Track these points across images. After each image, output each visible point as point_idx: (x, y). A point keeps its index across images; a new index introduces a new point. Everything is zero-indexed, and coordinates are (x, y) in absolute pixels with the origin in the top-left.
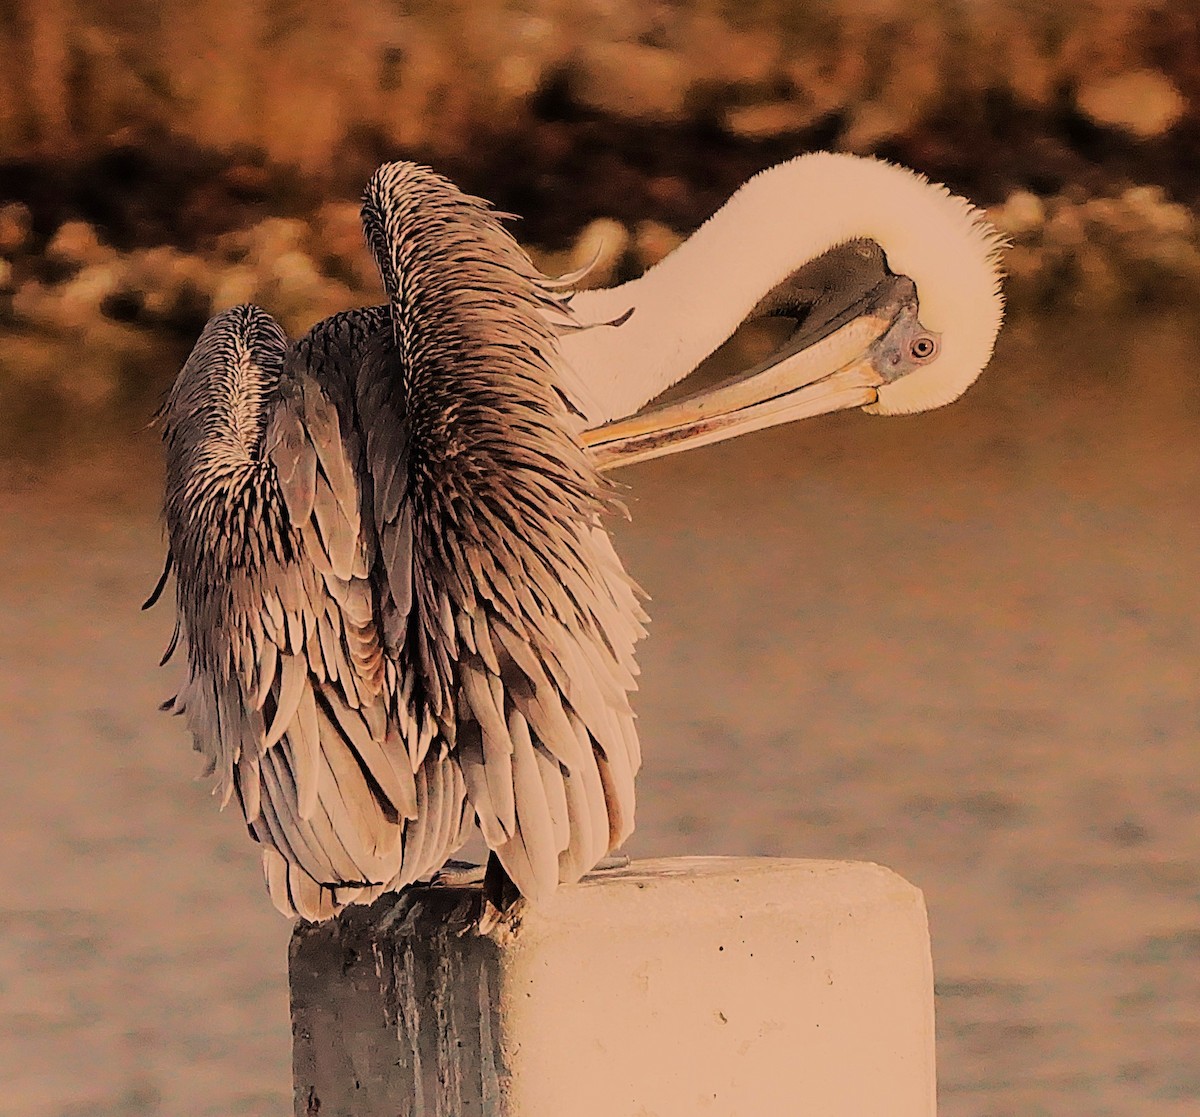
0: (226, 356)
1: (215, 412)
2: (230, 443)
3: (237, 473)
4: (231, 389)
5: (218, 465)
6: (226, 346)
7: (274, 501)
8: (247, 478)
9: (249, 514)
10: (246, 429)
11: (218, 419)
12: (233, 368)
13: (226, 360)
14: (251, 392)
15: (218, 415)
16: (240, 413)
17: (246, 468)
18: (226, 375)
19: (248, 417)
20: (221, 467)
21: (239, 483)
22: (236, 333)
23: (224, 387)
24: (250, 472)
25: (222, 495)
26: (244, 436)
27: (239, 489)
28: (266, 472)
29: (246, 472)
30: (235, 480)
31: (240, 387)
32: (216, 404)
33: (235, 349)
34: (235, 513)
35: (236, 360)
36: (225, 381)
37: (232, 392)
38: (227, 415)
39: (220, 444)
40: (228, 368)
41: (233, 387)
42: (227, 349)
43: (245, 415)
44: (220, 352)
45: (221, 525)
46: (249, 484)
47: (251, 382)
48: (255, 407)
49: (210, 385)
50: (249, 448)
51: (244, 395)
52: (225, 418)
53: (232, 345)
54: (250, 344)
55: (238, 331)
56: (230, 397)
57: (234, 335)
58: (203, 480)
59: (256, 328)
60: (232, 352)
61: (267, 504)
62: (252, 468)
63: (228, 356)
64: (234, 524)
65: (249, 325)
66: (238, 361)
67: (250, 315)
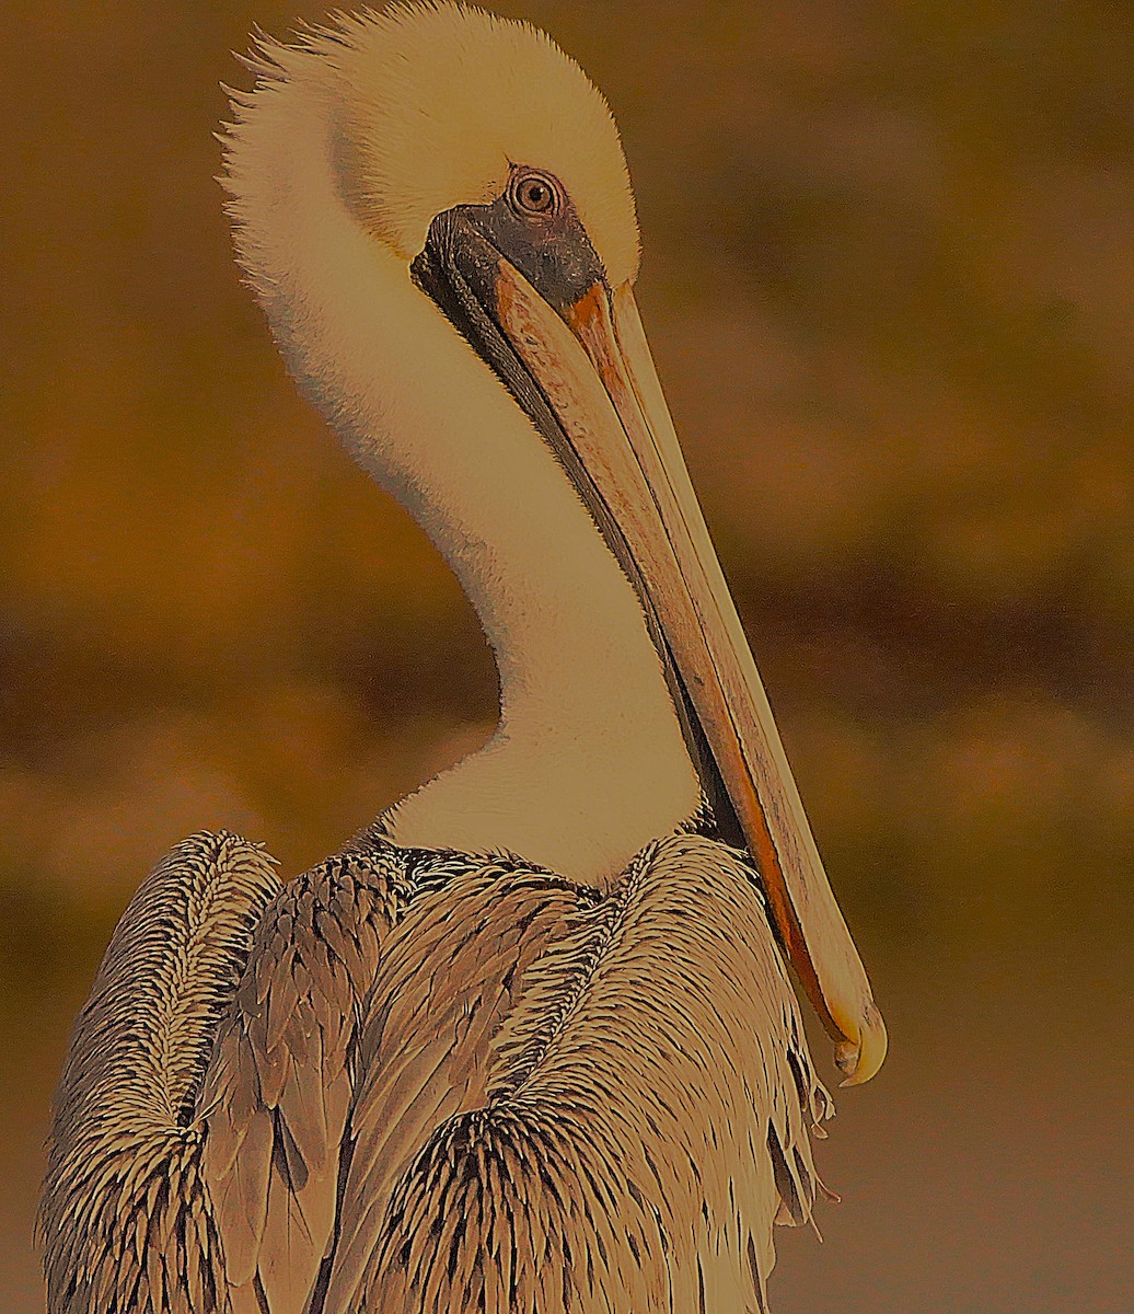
0: (168, 929)
1: (132, 1031)
2: (145, 1091)
3: (143, 1149)
4: (165, 992)
5: (117, 1130)
6: (175, 913)
7: (197, 1204)
8: (160, 1158)
9: (153, 1223)
10: (177, 1068)
11: (135, 1044)
12: (176, 953)
13: (169, 937)
14: (198, 998)
15: (136, 1038)
16: (170, 1036)
17: (163, 1139)
18: (161, 965)
19: (184, 1044)
20: (120, 1135)
21: (145, 1166)
22: (192, 888)
23: (154, 987)
24: (166, 1149)
25: (115, 1185)
27: (143, 1176)
28: (194, 1148)
29: (160, 1147)
30: (140, 1161)
31: (180, 990)
32: (136, 1017)
33: (185, 918)
34: (132, 1218)
35: (182, 939)
36: (158, 976)
37: (166, 997)
38: (150, 1039)
39: (128, 1093)
40: (168, 954)
41: (169, 989)
42: (172, 918)
43: (180, 1041)
44: (162, 922)
46: (162, 1168)
47: (200, 980)
48: (197, 1029)
49: (134, 980)
50: (177, 1100)
51: (186, 1003)
52: (146, 1044)
53: (182, 911)
54: (212, 911)
55: (196, 885)
56: (160, 1006)
57: (188, 893)
58: (90, 1156)
60: (179, 923)
61: (185, 1209)
62: (172, 1141)
63: (172, 931)
64: (128, 1238)
65: (218, 874)
66: (187, 941)
67: (222, 856)
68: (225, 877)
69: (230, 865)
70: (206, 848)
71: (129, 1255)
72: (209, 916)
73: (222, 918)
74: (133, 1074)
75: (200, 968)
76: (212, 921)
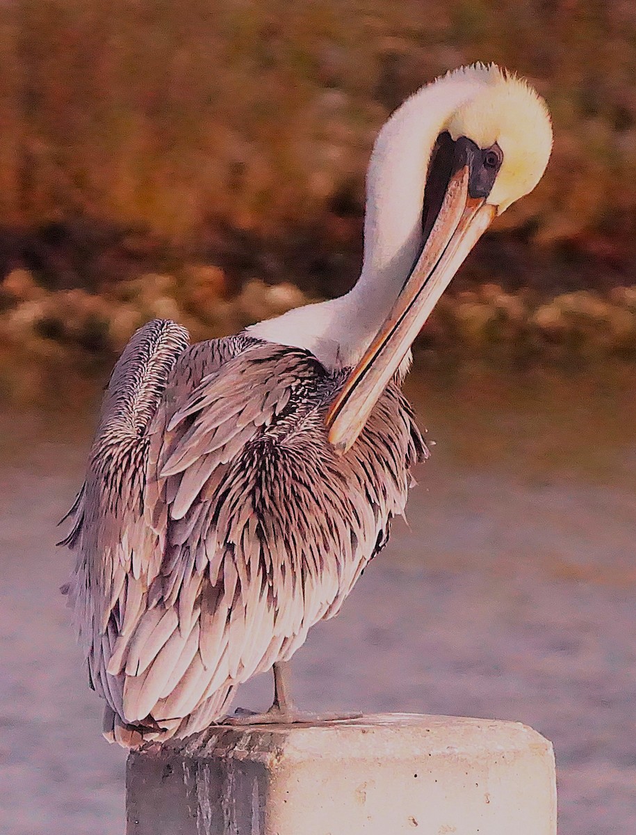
1: (123, 396)
2: (124, 420)
3: (122, 444)
7: (141, 468)
8: (128, 448)
9: (124, 475)
10: (139, 410)
11: (123, 401)
12: (143, 365)
13: (141, 359)
14: (151, 383)
15: (124, 398)
16: (138, 397)
17: (130, 440)
18: (137, 370)
19: (143, 401)
20: (113, 437)
21: (123, 451)
22: (152, 340)
23: (134, 378)
24: (131, 445)
25: (110, 457)
26: (136, 414)
27: (122, 455)
28: (142, 446)
29: (129, 443)
30: (120, 449)
31: (144, 379)
32: (125, 390)
33: (148, 351)
34: (116, 473)
35: (146, 359)
36: (136, 374)
37: (138, 382)
38: (129, 399)
39: (117, 420)
40: (140, 365)
41: (139, 379)
42: (143, 351)
43: (142, 399)
44: (139, 353)
45: (106, 478)
46: (129, 453)
47: (152, 375)
50: (138, 423)
51: (146, 384)
52: (128, 401)
53: (147, 349)
54: (159, 348)
55: (153, 338)
56: (135, 385)
58: (101, 445)
59: (167, 336)
60: (145, 353)
61: (136, 470)
62: (134, 441)
63: (142, 357)
64: (114, 482)
65: (162, 334)
66: (148, 360)
67: (165, 327)
68: (165, 334)
69: (168, 330)
70: (159, 325)
71: (114, 489)
72: (158, 350)
73: (163, 351)
74: (120, 413)
75: (153, 371)
76: (159, 352)
